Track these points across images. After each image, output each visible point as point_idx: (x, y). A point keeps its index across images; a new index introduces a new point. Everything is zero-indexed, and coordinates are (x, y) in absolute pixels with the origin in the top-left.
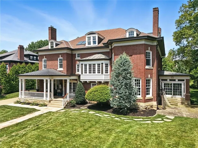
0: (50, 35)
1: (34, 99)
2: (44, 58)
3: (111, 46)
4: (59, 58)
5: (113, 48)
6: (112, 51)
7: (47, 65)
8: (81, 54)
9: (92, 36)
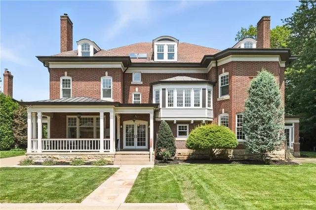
0: (65, 31)
1: (71, 153)
2: (64, 75)
3: (217, 63)
4: (103, 78)
5: (225, 66)
6: (218, 71)
7: (72, 91)
8: (143, 75)
9: (166, 44)
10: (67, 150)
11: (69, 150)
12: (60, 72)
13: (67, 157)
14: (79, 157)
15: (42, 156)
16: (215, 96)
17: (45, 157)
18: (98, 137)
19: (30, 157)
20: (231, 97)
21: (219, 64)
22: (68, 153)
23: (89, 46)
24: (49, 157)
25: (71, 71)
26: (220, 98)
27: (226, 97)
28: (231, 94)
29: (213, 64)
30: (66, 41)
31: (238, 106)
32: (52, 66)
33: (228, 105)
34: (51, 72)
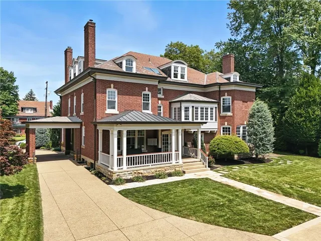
2: (110, 87)
3: (220, 87)
4: (143, 93)
5: (227, 91)
6: (221, 93)
7: (118, 103)
8: (164, 90)
9: (180, 66)
10: (147, 164)
11: (149, 164)
12: (107, 84)
13: (149, 171)
14: (159, 170)
15: (129, 172)
16: (220, 112)
17: (131, 173)
18: (171, 151)
19: (118, 175)
20: (234, 114)
21: (222, 89)
22: (148, 167)
23: (132, 62)
24: (135, 173)
25: (117, 84)
26: (223, 114)
27: (229, 114)
28: (233, 113)
29: (216, 88)
30: (94, 49)
31: (237, 121)
32: (99, 77)
33: (231, 119)
34: (98, 83)
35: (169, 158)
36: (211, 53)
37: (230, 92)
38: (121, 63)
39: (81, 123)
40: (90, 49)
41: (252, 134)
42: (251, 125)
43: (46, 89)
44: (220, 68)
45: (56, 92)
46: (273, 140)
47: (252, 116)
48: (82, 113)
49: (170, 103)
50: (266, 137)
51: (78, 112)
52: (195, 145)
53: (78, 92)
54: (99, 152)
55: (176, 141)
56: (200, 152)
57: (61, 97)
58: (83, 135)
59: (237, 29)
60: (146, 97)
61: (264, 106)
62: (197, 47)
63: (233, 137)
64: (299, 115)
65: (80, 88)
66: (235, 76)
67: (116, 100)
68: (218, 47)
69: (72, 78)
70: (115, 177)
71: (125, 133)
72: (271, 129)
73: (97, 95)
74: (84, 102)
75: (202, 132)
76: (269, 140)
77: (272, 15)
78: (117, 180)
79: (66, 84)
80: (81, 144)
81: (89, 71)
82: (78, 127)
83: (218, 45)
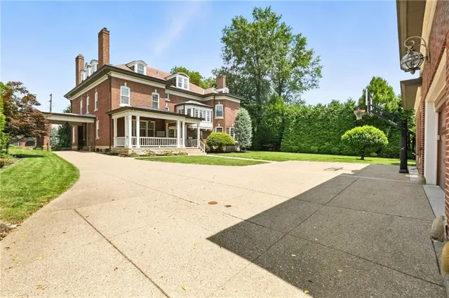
2: (124, 85)
3: (214, 97)
4: (153, 93)
5: (220, 100)
6: (215, 102)
7: (131, 99)
8: (170, 95)
9: (184, 77)
10: (157, 146)
11: (159, 146)
12: (121, 82)
13: (158, 150)
14: (167, 150)
15: (142, 150)
16: (214, 116)
17: (144, 151)
18: (176, 138)
19: (133, 151)
21: (216, 98)
22: (158, 148)
23: (143, 67)
24: (147, 151)
25: (130, 83)
26: (216, 118)
27: (222, 118)
28: (224, 117)
29: (212, 98)
30: (108, 53)
31: (227, 124)
32: (113, 75)
33: (222, 122)
34: (112, 80)
35: (175, 142)
36: (209, 80)
37: (222, 101)
38: (134, 66)
39: (95, 119)
40: (104, 52)
41: (238, 132)
42: (237, 126)
43: (51, 101)
44: (215, 86)
45: (66, 96)
46: (251, 136)
47: (237, 119)
48: (96, 110)
49: (175, 106)
50: (247, 133)
51: (91, 111)
52: (195, 137)
53: (91, 92)
54: (114, 138)
55: (181, 132)
56: (199, 141)
57: (71, 101)
58: (97, 128)
59: (228, 59)
60: (155, 97)
61: (246, 112)
62: (197, 73)
63: (224, 133)
64: (269, 123)
65: (94, 88)
66: (225, 90)
67: (129, 96)
68: (214, 73)
69: (84, 79)
70: (130, 152)
71: (138, 118)
72: (250, 128)
73: (112, 89)
74: (98, 99)
75: (201, 130)
76: (249, 136)
77: (252, 50)
78: (132, 154)
79: (77, 86)
80: (95, 136)
81: (104, 69)
82: (92, 121)
83: (214, 72)
